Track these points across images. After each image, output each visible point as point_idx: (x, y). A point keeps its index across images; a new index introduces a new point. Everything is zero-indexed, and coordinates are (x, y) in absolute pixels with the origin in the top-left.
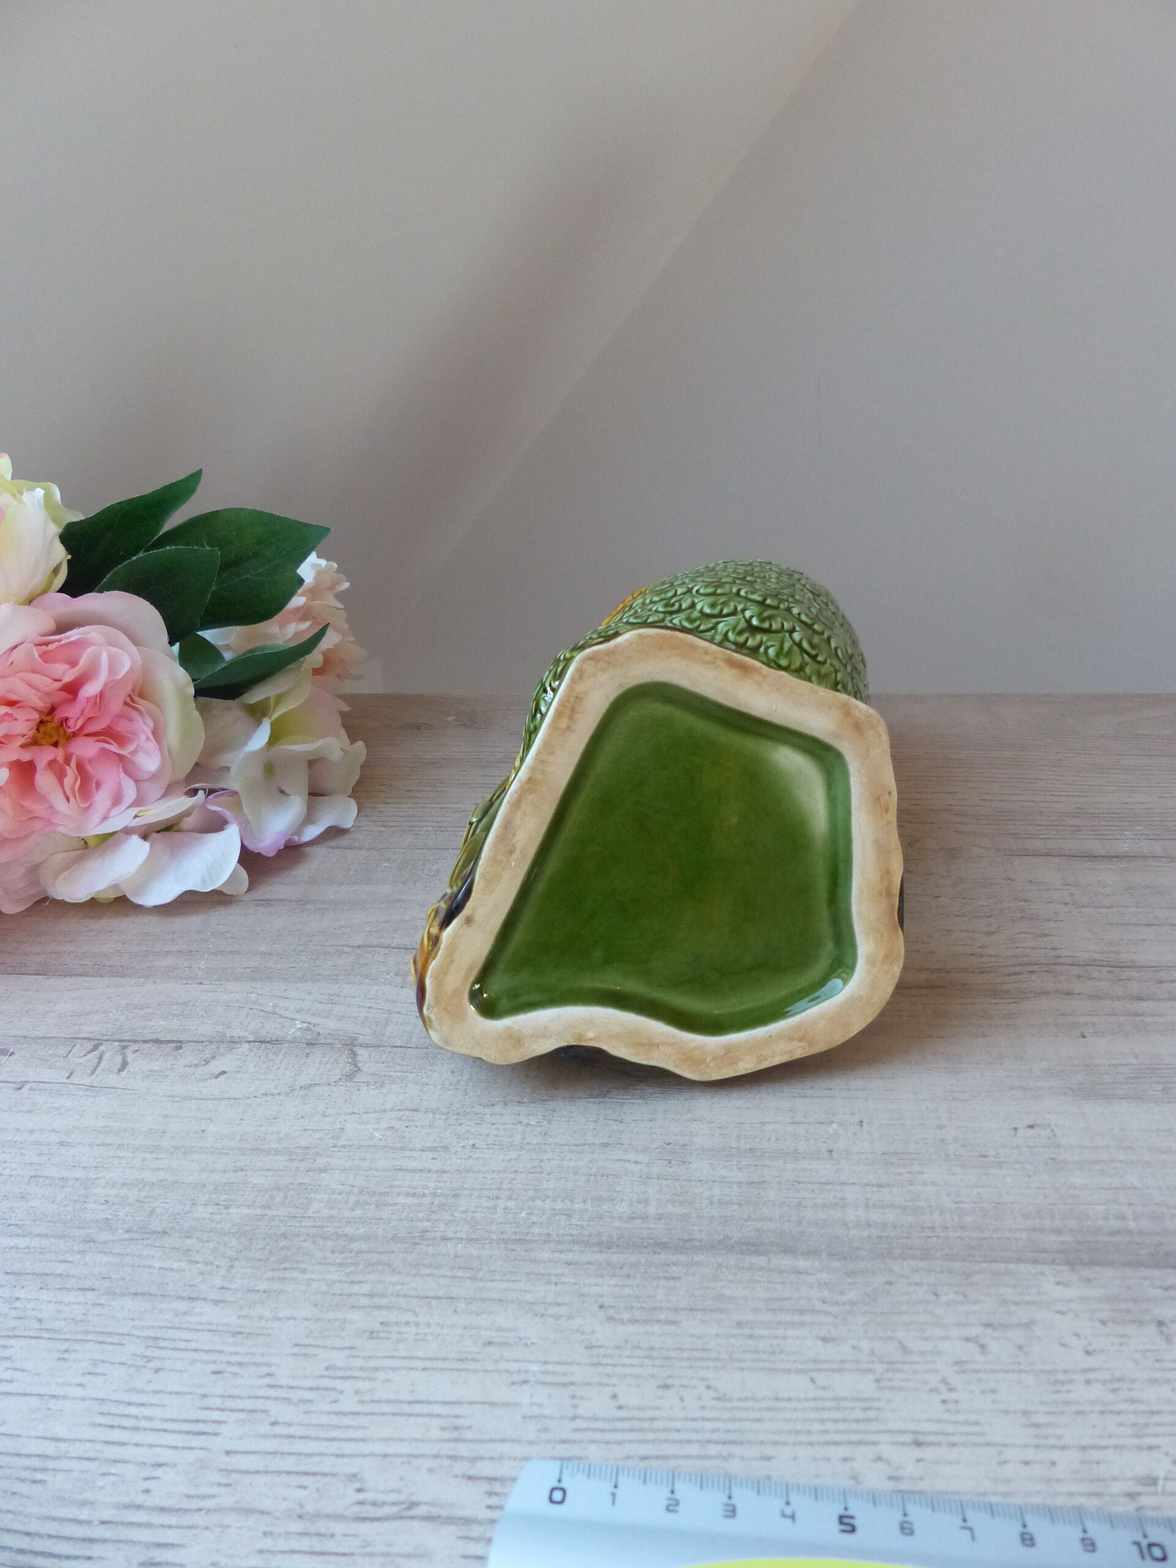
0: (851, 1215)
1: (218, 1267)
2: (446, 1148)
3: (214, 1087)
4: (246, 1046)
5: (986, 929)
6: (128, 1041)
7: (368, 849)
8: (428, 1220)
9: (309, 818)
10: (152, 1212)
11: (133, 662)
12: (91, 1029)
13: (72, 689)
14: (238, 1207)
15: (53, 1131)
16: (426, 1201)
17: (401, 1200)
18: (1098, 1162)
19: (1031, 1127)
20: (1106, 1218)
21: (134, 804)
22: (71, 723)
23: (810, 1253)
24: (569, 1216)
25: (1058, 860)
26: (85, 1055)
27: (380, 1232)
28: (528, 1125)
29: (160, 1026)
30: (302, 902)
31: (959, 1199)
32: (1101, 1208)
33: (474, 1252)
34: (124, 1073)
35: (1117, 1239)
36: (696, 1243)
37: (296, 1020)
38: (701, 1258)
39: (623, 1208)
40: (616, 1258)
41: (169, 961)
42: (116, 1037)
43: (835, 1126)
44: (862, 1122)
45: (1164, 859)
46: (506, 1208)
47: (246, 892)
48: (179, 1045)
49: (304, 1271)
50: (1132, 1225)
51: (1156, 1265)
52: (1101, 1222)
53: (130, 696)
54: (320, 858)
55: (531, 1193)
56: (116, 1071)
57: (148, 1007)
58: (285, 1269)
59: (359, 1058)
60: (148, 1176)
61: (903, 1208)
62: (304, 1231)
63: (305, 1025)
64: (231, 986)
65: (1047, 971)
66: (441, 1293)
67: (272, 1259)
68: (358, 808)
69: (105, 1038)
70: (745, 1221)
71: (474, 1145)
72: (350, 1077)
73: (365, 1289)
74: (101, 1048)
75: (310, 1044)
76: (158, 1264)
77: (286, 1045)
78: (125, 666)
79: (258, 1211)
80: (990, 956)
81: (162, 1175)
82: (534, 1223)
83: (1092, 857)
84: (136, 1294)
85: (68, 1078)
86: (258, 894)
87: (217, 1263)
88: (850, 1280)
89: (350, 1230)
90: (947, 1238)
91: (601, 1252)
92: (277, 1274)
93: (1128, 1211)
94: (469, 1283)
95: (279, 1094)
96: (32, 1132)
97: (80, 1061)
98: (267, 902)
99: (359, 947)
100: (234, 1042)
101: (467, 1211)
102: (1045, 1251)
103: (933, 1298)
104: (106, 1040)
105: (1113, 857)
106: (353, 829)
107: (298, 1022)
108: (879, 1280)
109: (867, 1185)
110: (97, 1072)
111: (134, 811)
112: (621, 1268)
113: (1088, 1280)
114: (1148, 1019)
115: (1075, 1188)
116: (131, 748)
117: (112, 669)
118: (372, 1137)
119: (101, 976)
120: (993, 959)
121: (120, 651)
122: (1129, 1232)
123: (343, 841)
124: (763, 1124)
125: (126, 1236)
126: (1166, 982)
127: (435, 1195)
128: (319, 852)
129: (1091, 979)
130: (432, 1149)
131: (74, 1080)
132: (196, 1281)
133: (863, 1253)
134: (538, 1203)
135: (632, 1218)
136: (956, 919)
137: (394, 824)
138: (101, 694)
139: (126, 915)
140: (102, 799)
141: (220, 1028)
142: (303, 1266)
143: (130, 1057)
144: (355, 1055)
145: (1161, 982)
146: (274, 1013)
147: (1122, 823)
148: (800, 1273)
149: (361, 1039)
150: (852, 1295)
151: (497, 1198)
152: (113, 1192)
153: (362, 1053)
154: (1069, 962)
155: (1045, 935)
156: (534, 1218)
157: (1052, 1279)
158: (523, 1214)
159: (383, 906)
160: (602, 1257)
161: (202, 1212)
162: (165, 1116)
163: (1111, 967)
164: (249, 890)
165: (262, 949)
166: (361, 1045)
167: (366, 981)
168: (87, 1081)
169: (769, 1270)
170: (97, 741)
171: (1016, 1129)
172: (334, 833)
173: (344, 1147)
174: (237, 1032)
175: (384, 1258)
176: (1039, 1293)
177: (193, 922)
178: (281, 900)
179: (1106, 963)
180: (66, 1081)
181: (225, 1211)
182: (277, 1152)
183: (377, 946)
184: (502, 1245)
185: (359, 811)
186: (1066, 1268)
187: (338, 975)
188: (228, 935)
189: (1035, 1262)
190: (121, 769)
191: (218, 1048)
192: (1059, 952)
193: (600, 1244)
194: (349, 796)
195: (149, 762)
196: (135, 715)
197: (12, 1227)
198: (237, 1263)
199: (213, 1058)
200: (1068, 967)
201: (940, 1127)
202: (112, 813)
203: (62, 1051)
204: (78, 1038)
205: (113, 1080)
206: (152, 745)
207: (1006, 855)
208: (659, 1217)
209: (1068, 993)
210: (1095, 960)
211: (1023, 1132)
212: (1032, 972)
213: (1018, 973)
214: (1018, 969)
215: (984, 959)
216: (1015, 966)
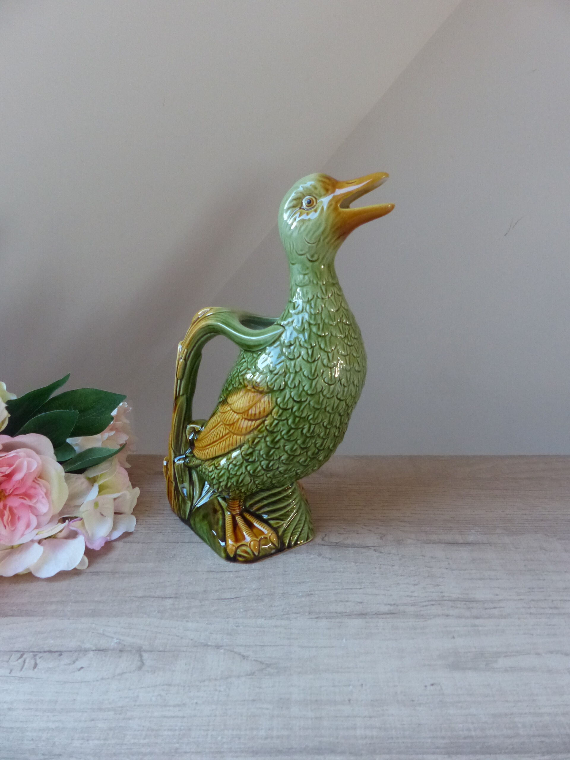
0: (359, 732)
2: (184, 705)
3: (79, 675)
4: (92, 653)
6: (37, 652)
7: (142, 543)
8: (178, 743)
9: (114, 528)
10: (54, 744)
11: (38, 463)
12: (18, 646)
13: (9, 476)
14: (93, 740)
15: (5, 702)
16: (177, 733)
17: (166, 733)
18: (459, 702)
19: (432, 685)
20: (463, 731)
21: (36, 528)
22: (8, 491)
23: (343, 753)
24: (240, 738)
25: (443, 545)
26: (17, 660)
27: (157, 750)
28: (220, 691)
29: (52, 643)
30: (113, 573)
31: (403, 723)
32: (461, 725)
34: (36, 670)
35: (467, 741)
36: (294, 750)
37: (114, 638)
38: (296, 757)
39: (263, 733)
41: (53, 607)
42: (31, 650)
43: (351, 687)
44: (362, 685)
45: (488, 545)
46: (212, 735)
47: (87, 568)
48: (61, 653)
50: (473, 733)
51: (483, 753)
52: (461, 733)
53: (36, 478)
54: (120, 548)
55: (223, 727)
56: (32, 669)
57: (45, 633)
59: (144, 658)
60: (51, 725)
61: (380, 729)
62: (123, 751)
63: (118, 641)
64: (83, 620)
65: (439, 604)
68: (136, 519)
69: (26, 650)
70: (314, 737)
71: (196, 703)
72: (140, 668)
74: (24, 656)
75: (121, 651)
77: (110, 652)
78: (34, 467)
79: (102, 742)
80: (415, 597)
81: (57, 724)
83: (457, 544)
85: (10, 673)
86: (92, 569)
89: (143, 750)
90: (399, 743)
91: (254, 756)
93: (472, 727)
95: (108, 678)
97: (15, 663)
98: (97, 573)
99: (140, 597)
100: (86, 651)
101: (195, 738)
102: (438, 748)
104: (27, 652)
105: (466, 544)
106: (135, 532)
107: (115, 639)
109: (365, 717)
110: (24, 669)
111: (36, 531)
114: (480, 628)
115: (450, 715)
116: (35, 501)
117: (29, 467)
118: (151, 700)
119: (22, 616)
120: (417, 598)
121: (32, 460)
122: (472, 737)
123: (130, 539)
124: (321, 687)
126: (488, 609)
127: (181, 730)
128: (120, 544)
129: (457, 608)
130: (178, 705)
131: (13, 674)
133: (364, 752)
134: (226, 732)
135: (266, 738)
136: (401, 577)
137: (153, 529)
138: (22, 479)
139: (31, 582)
140: (21, 525)
141: (79, 643)
143: (38, 661)
144: (141, 656)
145: (486, 609)
146: (104, 635)
147: (470, 526)
149: (144, 648)
151: (208, 730)
152: (35, 734)
153: (145, 655)
154: (448, 599)
155: (438, 585)
156: (224, 740)
158: (219, 738)
159: (151, 574)
161: (77, 743)
162: (57, 692)
163: (466, 601)
164: (89, 566)
165: (96, 599)
166: (144, 651)
167: (145, 616)
168: (19, 674)
170: (20, 498)
171: (426, 686)
172: (127, 534)
173: (139, 706)
174: (87, 646)
177: (63, 585)
178: (103, 572)
179: (463, 600)
180: (9, 675)
181: (87, 743)
182: (109, 710)
183: (150, 597)
184: (211, 755)
185: (137, 521)
186: (446, 756)
187: (132, 613)
188: (80, 592)
189: (434, 753)
190: (30, 511)
191: (79, 654)
192: (444, 594)
193: (253, 752)
194: (132, 514)
195: (43, 507)
196: (37, 486)
199: (77, 660)
200: (447, 602)
201: (395, 686)
202: (26, 533)
203: (6, 658)
204: (13, 651)
205: (31, 674)
206: (45, 501)
207: (421, 543)
208: (278, 737)
209: (448, 616)
210: (459, 598)
211: (429, 688)
212: (433, 605)
213: (427, 606)
214: (427, 603)
215: (413, 598)
216: (425, 601)
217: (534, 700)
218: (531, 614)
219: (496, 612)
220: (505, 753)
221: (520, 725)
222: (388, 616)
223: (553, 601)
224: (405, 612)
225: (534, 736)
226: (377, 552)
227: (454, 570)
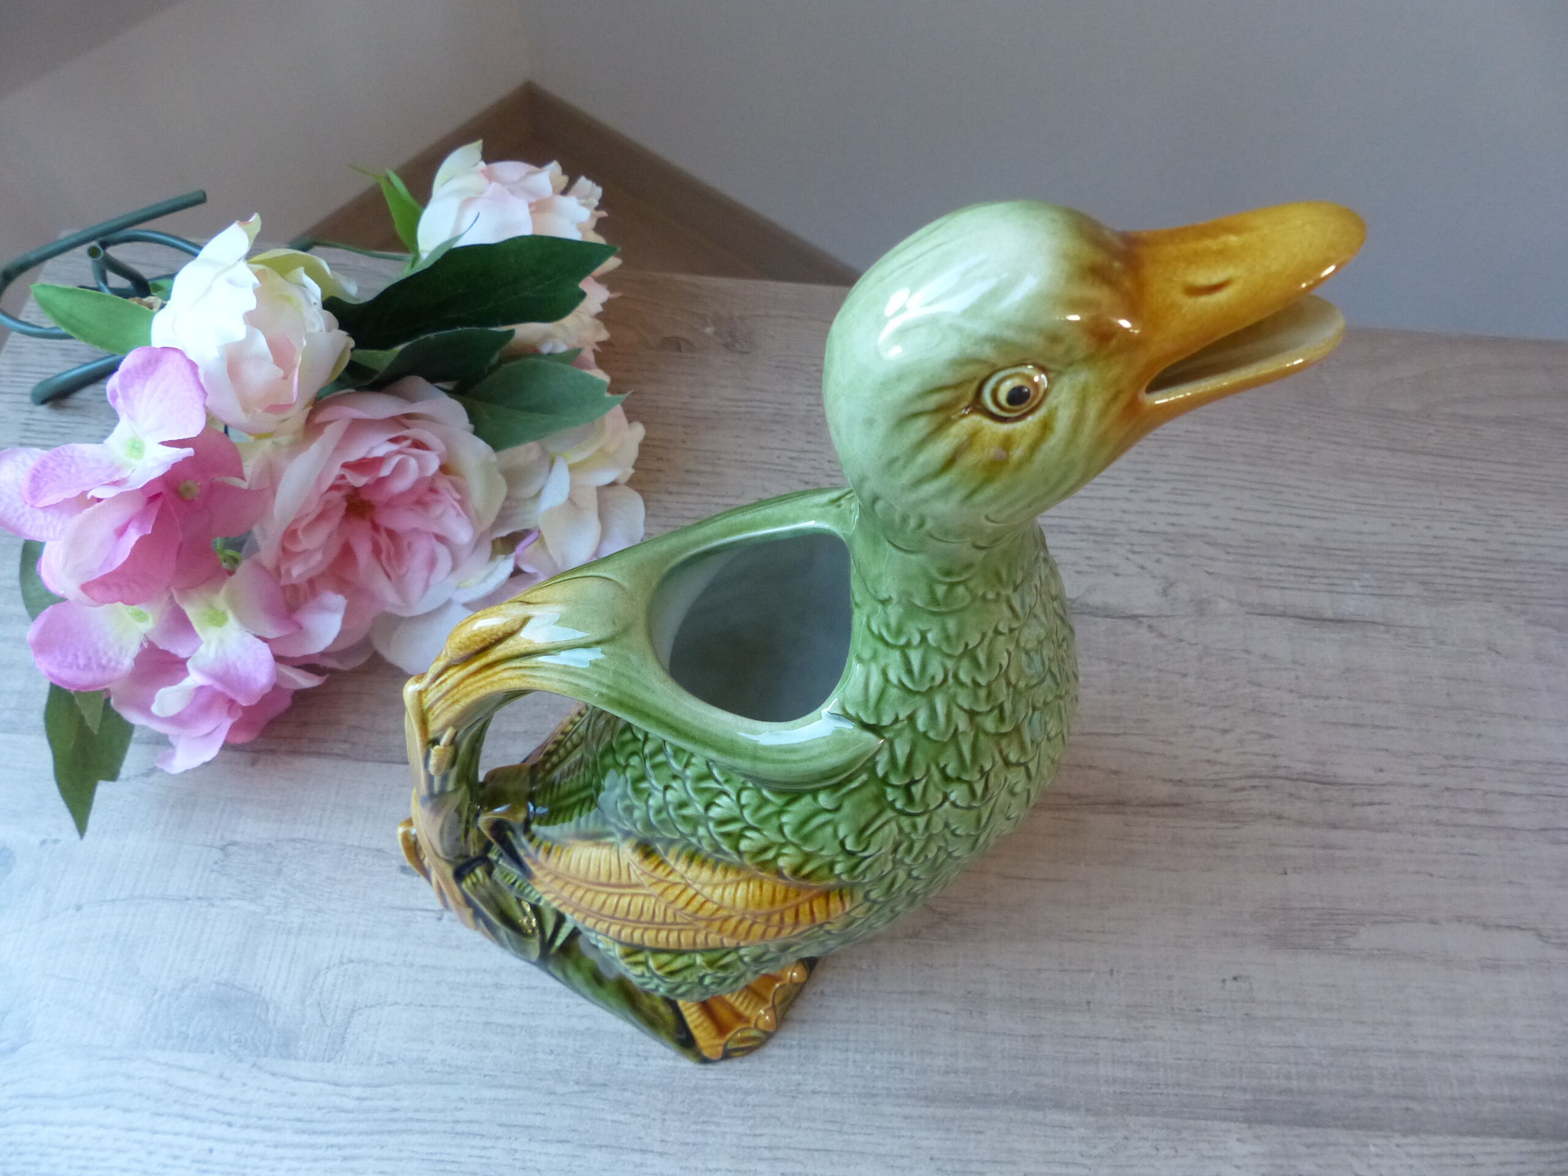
0: (1102, 1071)
1: (654, 1119)
5: (1221, 726)
8: (800, 1073)
10: (590, 1062)
14: (655, 1058)
16: (794, 1051)
18: (1279, 1018)
19: (1235, 979)
20: (1277, 1078)
23: (1075, 1108)
24: (902, 1070)
25: (1290, 623)
27: (766, 1086)
31: (1178, 1056)
32: (1274, 1067)
33: (837, 1106)
35: (1283, 1098)
36: (993, 1098)
38: (997, 1112)
39: (940, 1062)
40: (940, 1112)
43: (1093, 974)
44: (1112, 970)
45: (1381, 627)
46: (855, 1061)
49: (718, 1124)
50: (1294, 1084)
51: (1306, 1126)
52: (1274, 1081)
55: (872, 1046)
58: (704, 1122)
61: (1139, 1064)
62: (709, 1083)
65: (1267, 787)
66: (819, 1145)
67: (692, 1112)
68: (644, 503)
70: (1029, 1076)
71: (821, 992)
73: (764, 1142)
76: (609, 1117)
79: (671, 1063)
80: (1222, 763)
82: (877, 1077)
84: (601, 1146)
87: (652, 1116)
88: (1100, 1135)
89: (742, 1082)
90: (1168, 1095)
91: (927, 1106)
92: (699, 1127)
93: (1293, 1070)
94: (837, 1136)
96: (468, 972)
101: (826, 1064)
102: (1232, 1109)
103: (1155, 1152)
105: (1340, 621)
108: (1119, 1134)
109: (1114, 1039)
111: (453, 582)
112: (943, 1122)
113: (1258, 1137)
114: (1337, 853)
115: (1260, 1046)
117: (422, 469)
120: (1224, 768)
122: (1292, 1092)
124: (1039, 970)
125: (576, 1088)
126: (1358, 804)
129: (1299, 798)
132: (642, 1134)
133: (1110, 1109)
134: (878, 1055)
135: (947, 1073)
142: (716, 1119)
145: (1354, 805)
147: (1353, 567)
148: (1065, 1127)
150: (1102, 1149)
151: (847, 1050)
152: (554, 1041)
154: (1285, 775)
155: (1270, 736)
156: (877, 1072)
157: (1235, 1136)
158: (868, 1068)
160: (929, 1111)
161: (629, 1063)
163: (1319, 783)
169: (1045, 1125)
171: (1224, 981)
175: (773, 1111)
176: (1226, 1149)
179: (1312, 778)
181: (645, 1063)
184: (857, 1099)
186: (1244, 1125)
192: (1278, 761)
193: (926, 1098)
195: (461, 533)
197: (487, 1078)
198: (666, 1116)
200: (1282, 781)
201: (1170, 978)
202: (430, 585)
207: (1247, 613)
208: (967, 1071)
209: (1280, 817)
210: (1305, 773)
211: (1230, 985)
212: (1254, 787)
213: (1243, 789)
214: (1243, 783)
215: (1217, 768)
216: (1241, 778)
217: (1408, 1024)
218: (1438, 823)
219: (1371, 812)
220: (1344, 1127)
221: (1375, 1073)
222: (1167, 810)
223: (1486, 793)
224: (1199, 802)
225: (1396, 1097)
226: (1153, 635)
227: (1304, 697)
